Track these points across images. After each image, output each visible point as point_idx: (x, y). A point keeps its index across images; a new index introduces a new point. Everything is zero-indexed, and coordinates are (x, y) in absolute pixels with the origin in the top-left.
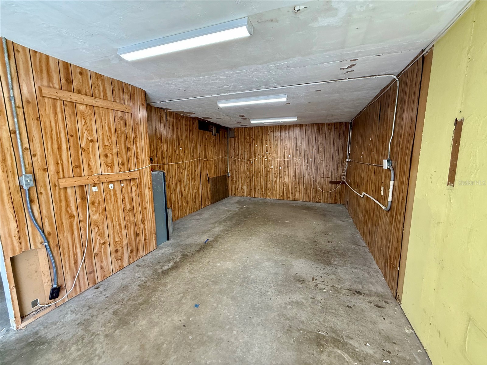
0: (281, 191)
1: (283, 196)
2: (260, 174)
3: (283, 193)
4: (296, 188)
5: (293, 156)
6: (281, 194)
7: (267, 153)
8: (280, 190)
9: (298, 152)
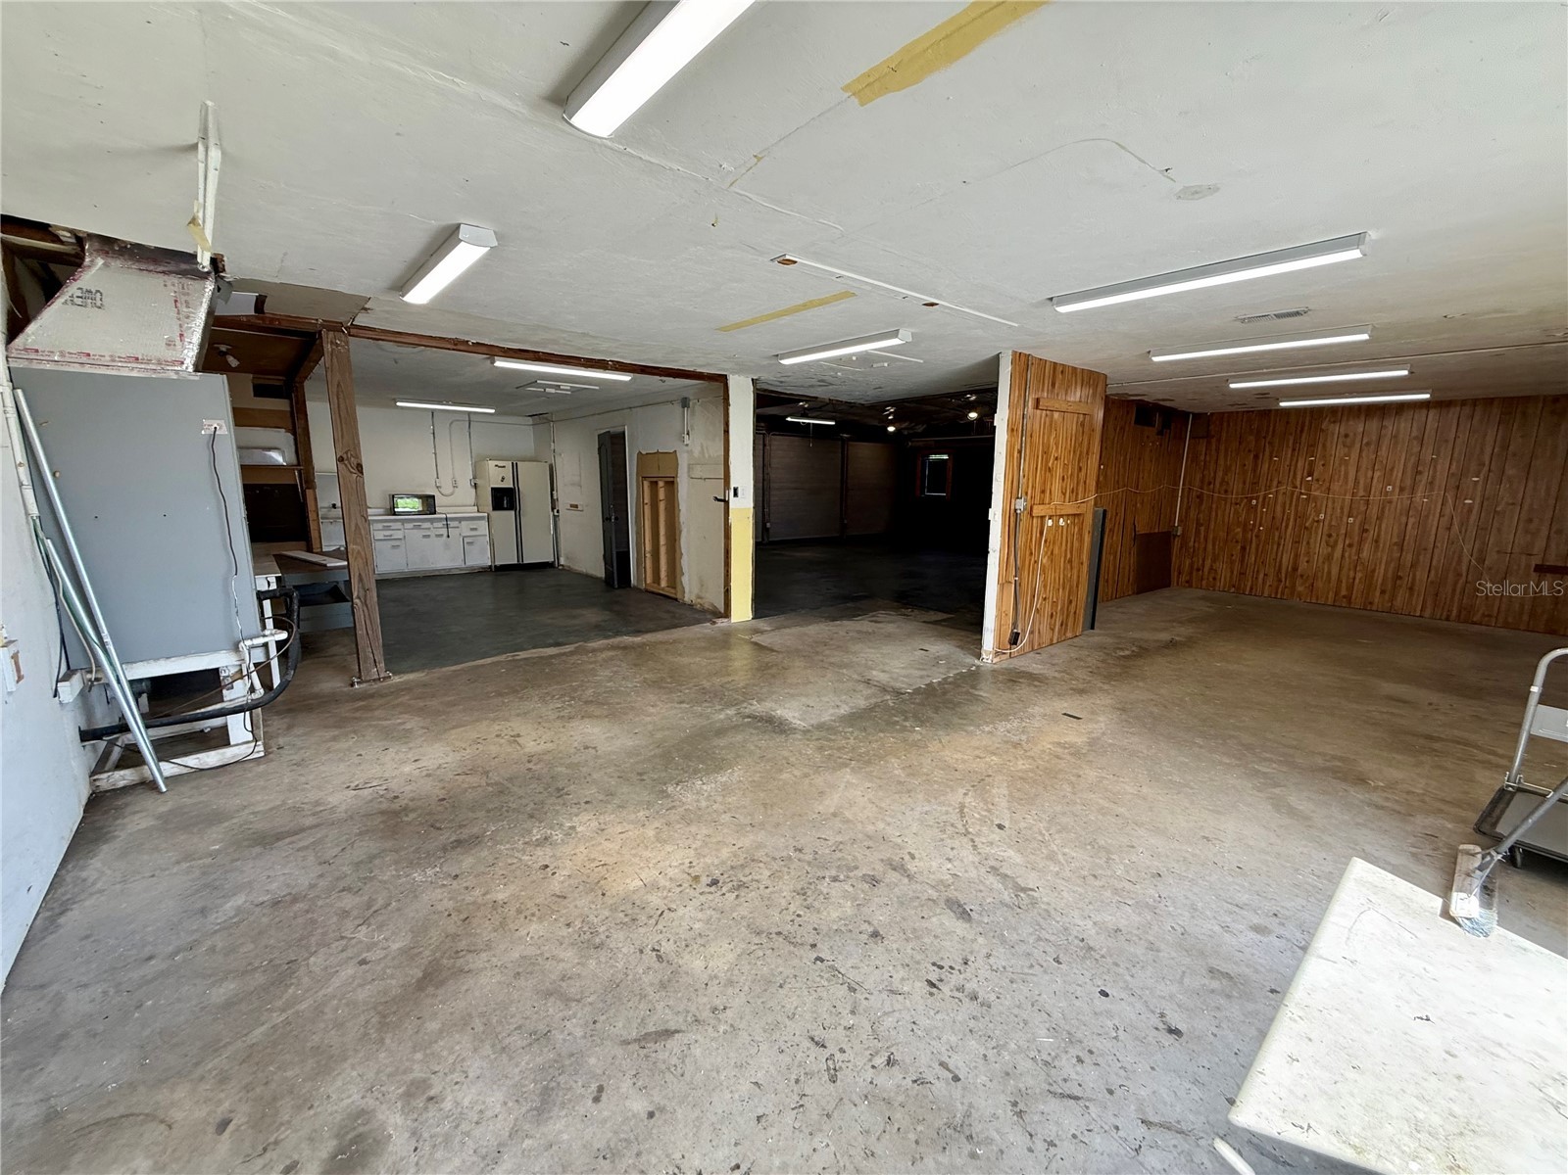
0: (1344, 585)
1: (1348, 598)
2: (1277, 534)
3: (1350, 588)
4: (1400, 578)
5: (1402, 489)
6: (1344, 592)
7: (1310, 478)
8: (1339, 580)
9: (1424, 479)
